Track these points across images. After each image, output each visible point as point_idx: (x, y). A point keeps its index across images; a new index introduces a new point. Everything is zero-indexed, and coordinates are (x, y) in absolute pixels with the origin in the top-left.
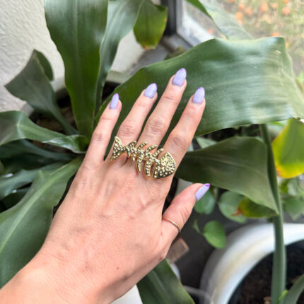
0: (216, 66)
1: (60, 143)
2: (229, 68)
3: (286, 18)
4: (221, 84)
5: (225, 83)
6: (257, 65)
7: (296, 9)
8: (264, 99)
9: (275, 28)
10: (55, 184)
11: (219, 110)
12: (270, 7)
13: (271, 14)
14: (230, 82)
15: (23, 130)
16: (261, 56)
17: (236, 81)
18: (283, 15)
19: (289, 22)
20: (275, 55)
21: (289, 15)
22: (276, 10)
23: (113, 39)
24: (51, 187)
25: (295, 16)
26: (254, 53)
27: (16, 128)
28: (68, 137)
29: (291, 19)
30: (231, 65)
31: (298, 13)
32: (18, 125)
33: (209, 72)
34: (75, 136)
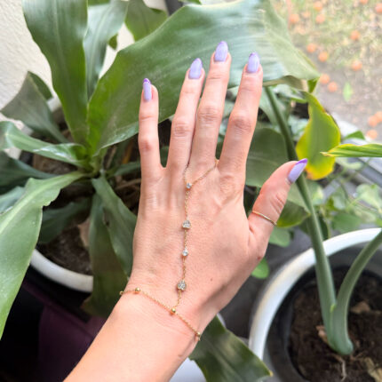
1: (52, 151)
2: (206, 33)
3: (321, 27)
4: (200, 51)
5: (204, 49)
6: (237, 25)
7: (332, 16)
9: (310, 39)
10: (48, 190)
12: (301, 16)
13: (304, 25)
18: (317, 24)
19: (325, 30)
20: (258, 13)
21: (325, 23)
22: (308, 19)
24: (43, 192)
25: (331, 23)
26: (234, 15)
27: (4, 138)
29: (327, 26)
31: (334, 20)
32: (7, 135)
34: (69, 145)
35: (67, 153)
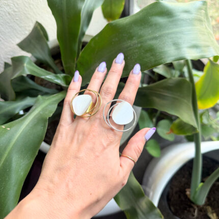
0: (161, 20)
1: (53, 78)
2: (170, 22)
4: (164, 32)
5: (167, 32)
6: (189, 19)
8: (194, 42)
10: (50, 104)
11: (163, 50)
14: (170, 31)
15: (29, 68)
16: (191, 14)
17: (174, 30)
20: (201, 13)
23: (90, 10)
24: (47, 106)
26: (187, 12)
27: (24, 67)
28: (58, 75)
30: (171, 19)
32: (25, 65)
33: (156, 25)
34: (63, 75)
35: (61, 80)
